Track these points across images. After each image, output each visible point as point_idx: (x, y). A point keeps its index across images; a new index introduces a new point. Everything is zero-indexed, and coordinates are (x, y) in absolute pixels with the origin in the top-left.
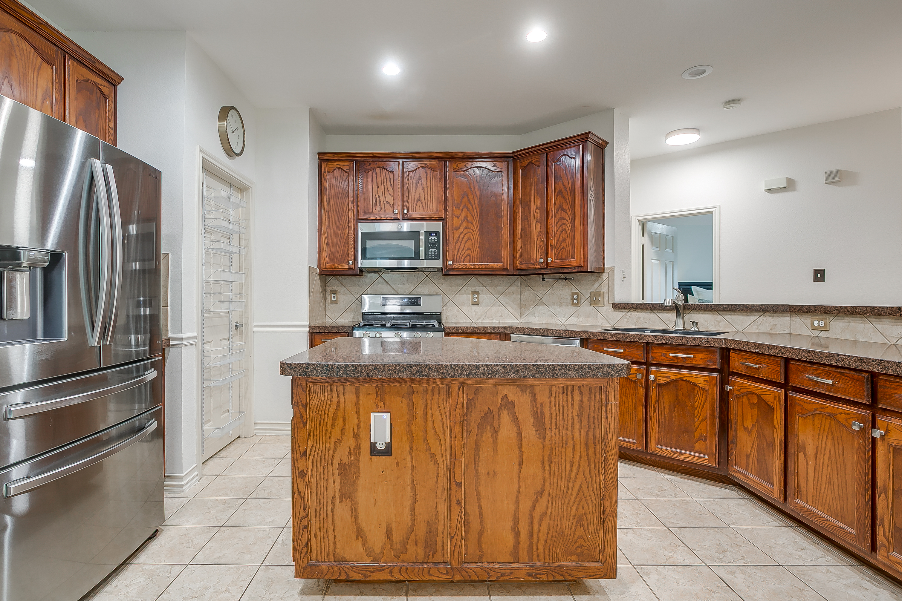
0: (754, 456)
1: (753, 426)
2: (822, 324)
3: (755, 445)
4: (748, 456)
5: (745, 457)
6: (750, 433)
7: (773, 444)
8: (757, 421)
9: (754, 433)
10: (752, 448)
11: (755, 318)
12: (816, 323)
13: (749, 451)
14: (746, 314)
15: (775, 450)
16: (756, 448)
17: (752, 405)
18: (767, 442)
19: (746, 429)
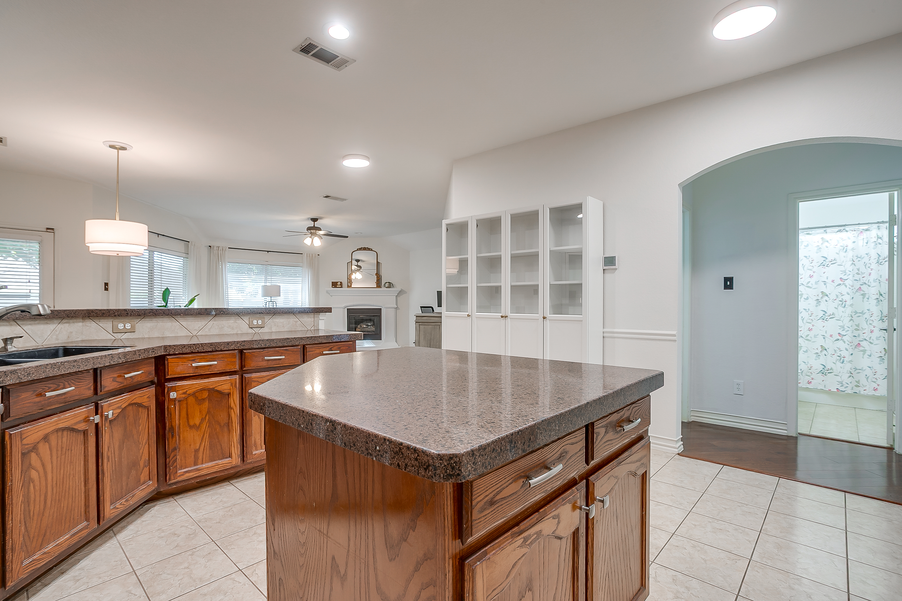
0: (205, 446)
1: (203, 420)
2: (128, 326)
3: (207, 436)
4: (197, 451)
5: (193, 454)
6: (197, 427)
7: (229, 424)
8: (208, 412)
9: (204, 425)
10: (202, 440)
11: (54, 326)
12: (121, 326)
13: (198, 445)
14: (46, 321)
15: (232, 426)
16: (207, 437)
17: (200, 402)
18: (220, 426)
19: (191, 427)
